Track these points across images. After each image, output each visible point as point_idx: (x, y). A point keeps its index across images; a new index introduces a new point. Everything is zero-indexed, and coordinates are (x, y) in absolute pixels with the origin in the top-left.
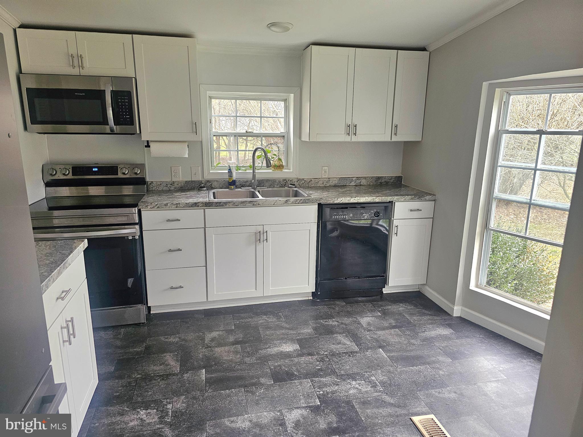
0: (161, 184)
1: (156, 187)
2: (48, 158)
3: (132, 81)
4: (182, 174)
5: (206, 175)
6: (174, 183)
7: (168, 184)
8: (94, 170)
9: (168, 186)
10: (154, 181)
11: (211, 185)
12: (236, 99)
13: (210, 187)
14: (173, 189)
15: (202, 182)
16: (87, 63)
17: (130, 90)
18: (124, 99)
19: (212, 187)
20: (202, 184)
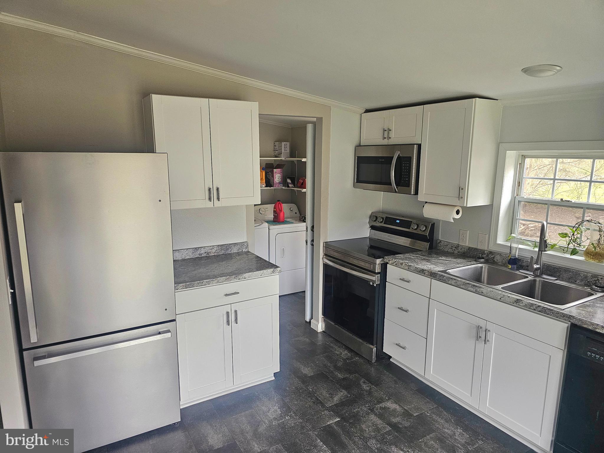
0: (447, 245)
1: (443, 247)
2: (381, 206)
3: (414, 147)
4: (469, 240)
5: (492, 246)
6: (458, 246)
7: (453, 246)
8: (397, 221)
9: (453, 249)
10: (443, 240)
11: (494, 257)
12: (557, 157)
13: (492, 260)
14: (456, 252)
15: (484, 252)
16: (392, 135)
17: (410, 156)
18: (406, 164)
19: (494, 261)
20: (485, 254)
